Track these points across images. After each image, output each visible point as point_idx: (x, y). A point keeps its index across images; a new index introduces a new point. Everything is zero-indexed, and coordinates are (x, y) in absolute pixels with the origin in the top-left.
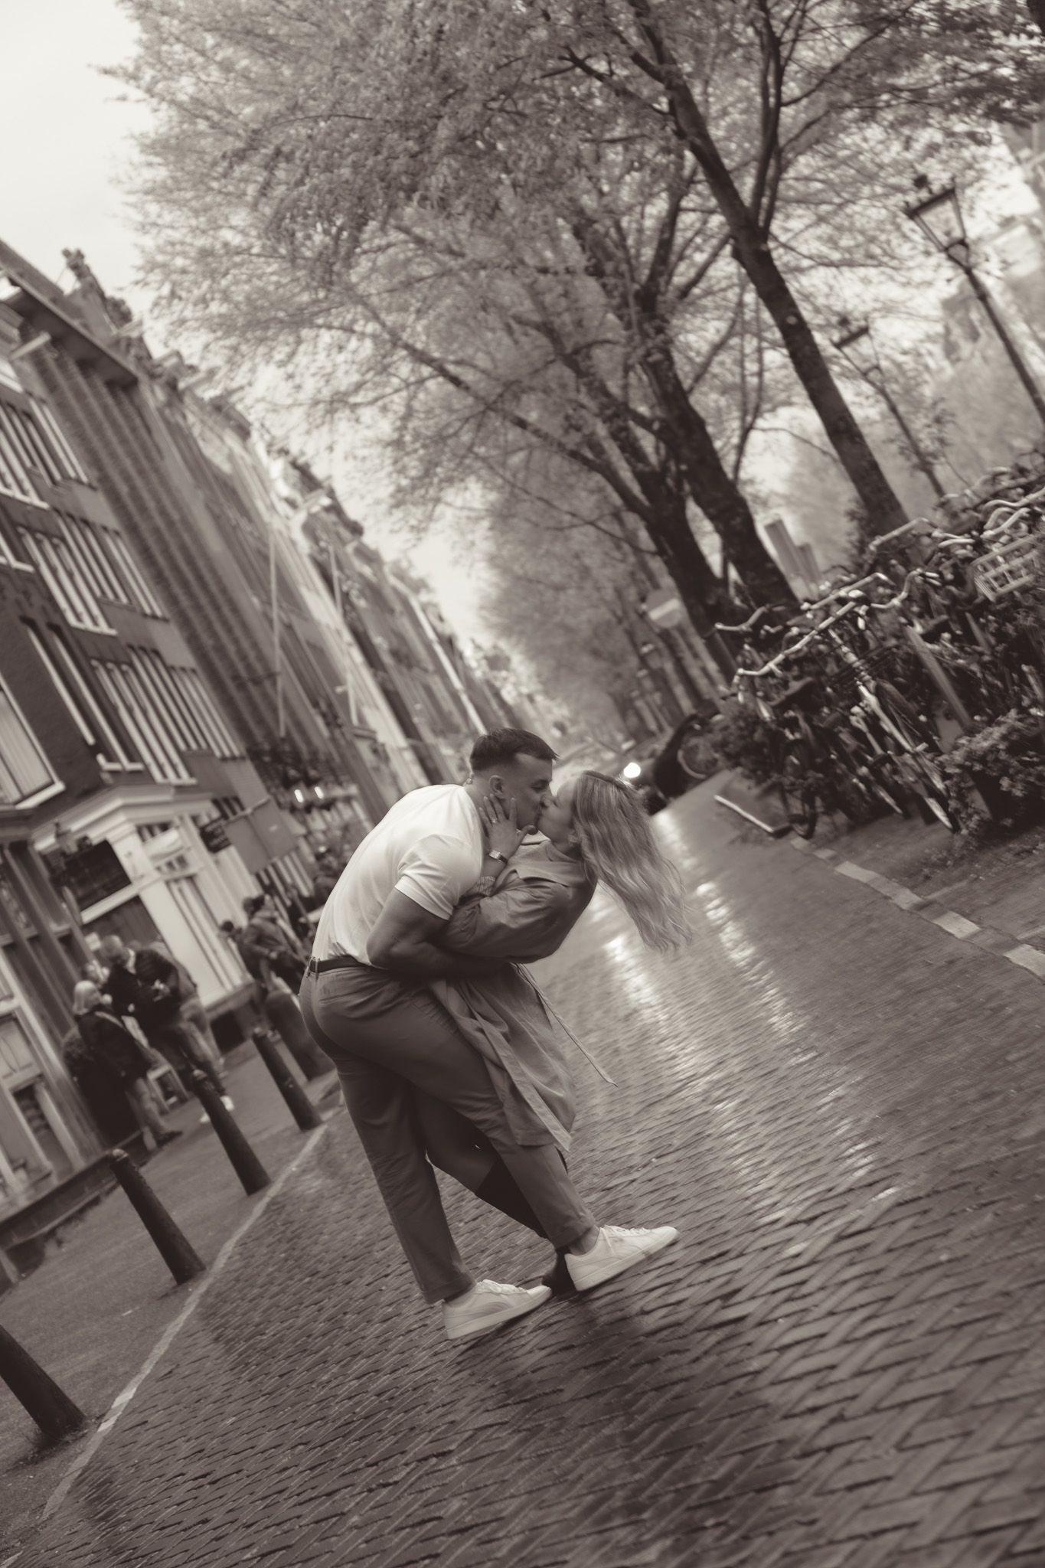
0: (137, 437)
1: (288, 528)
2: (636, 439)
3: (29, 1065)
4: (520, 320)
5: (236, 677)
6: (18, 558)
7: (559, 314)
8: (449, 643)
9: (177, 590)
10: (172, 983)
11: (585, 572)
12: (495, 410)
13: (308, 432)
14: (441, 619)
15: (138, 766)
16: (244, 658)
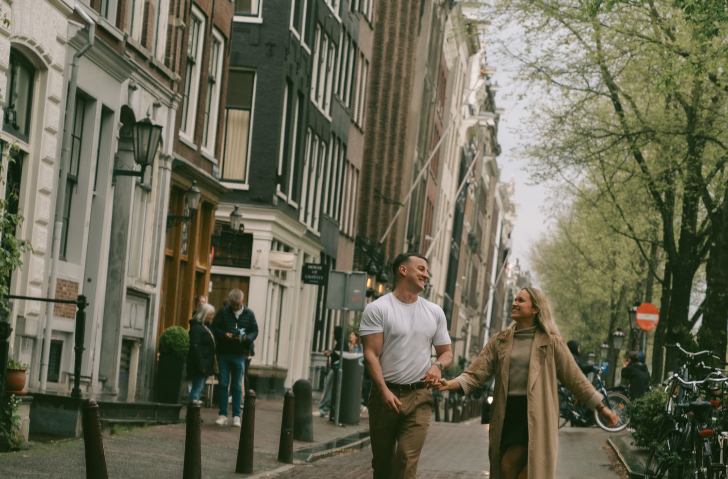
0: (413, 13)
1: (460, 123)
2: (697, 210)
3: (140, 330)
4: (678, 97)
5: (377, 191)
6: (306, 41)
7: (703, 108)
8: (505, 253)
9: (378, 119)
10: (250, 337)
11: (613, 265)
12: (630, 140)
13: (515, 79)
14: (509, 236)
15: (296, 205)
16: (389, 183)
